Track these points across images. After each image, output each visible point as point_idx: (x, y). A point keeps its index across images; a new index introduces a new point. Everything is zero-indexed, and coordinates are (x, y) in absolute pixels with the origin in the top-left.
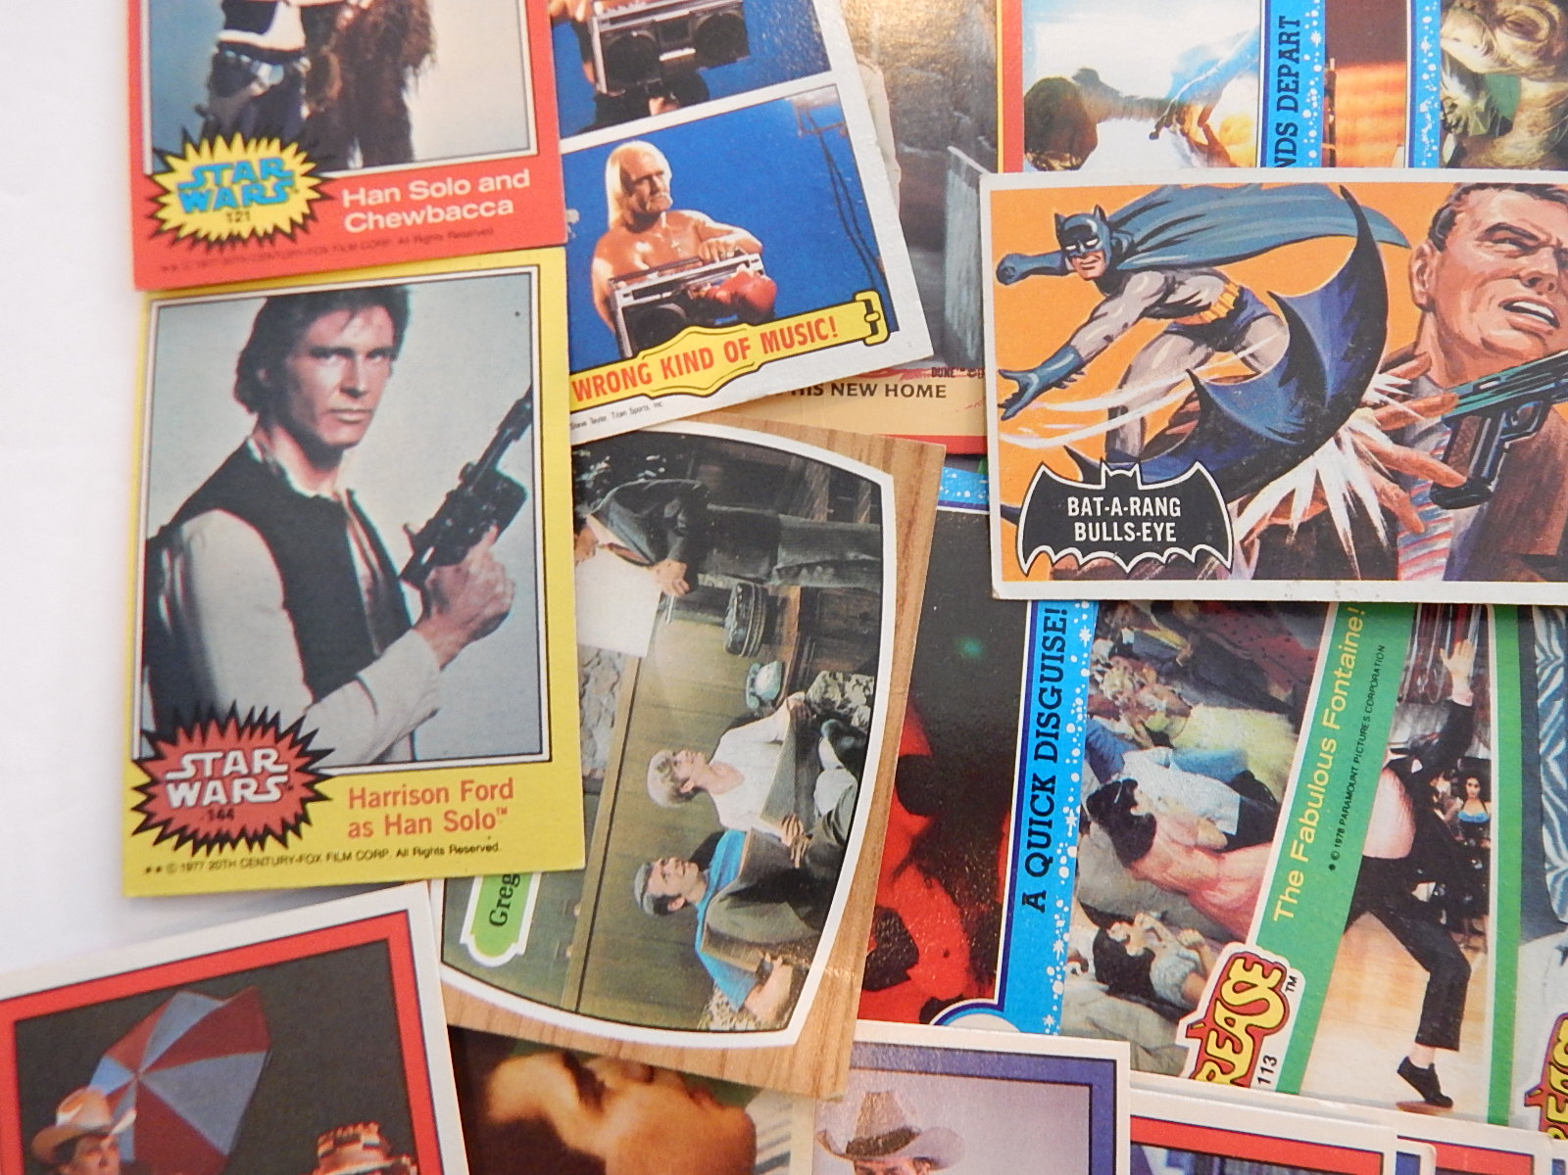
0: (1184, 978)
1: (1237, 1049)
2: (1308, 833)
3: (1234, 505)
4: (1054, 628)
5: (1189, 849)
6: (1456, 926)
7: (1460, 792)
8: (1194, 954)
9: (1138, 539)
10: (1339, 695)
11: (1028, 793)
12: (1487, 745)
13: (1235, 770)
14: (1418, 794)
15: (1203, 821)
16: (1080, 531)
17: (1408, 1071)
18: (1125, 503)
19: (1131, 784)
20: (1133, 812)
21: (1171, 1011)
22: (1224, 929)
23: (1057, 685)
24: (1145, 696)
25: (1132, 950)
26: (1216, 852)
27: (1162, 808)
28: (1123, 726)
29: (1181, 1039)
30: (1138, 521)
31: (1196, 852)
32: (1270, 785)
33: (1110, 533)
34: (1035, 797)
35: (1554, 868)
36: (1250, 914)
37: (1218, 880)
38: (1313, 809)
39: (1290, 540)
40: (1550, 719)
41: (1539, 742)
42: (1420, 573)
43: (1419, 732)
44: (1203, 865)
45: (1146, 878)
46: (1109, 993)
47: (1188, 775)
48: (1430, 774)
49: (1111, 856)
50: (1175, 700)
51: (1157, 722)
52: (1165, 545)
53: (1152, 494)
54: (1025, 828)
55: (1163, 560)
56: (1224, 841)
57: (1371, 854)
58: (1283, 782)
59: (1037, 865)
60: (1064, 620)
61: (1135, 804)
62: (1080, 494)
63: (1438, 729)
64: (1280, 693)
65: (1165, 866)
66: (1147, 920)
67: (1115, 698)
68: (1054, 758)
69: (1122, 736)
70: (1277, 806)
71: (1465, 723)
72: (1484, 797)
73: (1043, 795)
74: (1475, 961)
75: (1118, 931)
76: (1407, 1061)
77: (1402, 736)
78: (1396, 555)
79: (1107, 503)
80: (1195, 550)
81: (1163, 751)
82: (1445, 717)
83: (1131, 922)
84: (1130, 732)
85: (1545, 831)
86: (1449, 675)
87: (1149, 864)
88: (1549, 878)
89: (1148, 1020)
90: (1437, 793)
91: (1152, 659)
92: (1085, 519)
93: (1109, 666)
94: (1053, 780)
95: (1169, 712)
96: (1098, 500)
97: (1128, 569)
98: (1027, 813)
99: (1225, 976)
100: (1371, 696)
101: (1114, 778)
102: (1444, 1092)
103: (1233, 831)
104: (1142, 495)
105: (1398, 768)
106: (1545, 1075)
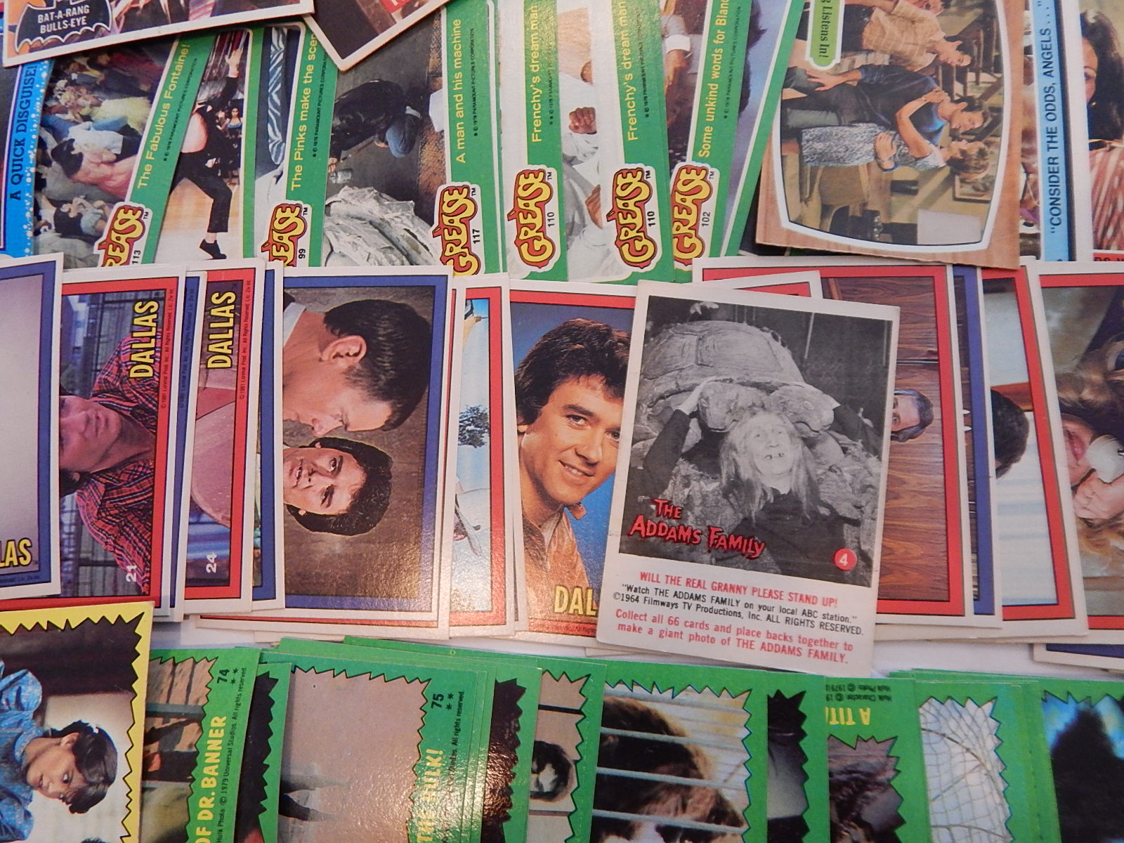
0: (96, 223)
1: (122, 251)
2: (154, 147)
3: (113, 3)
4: (31, 75)
5: (98, 165)
6: (225, 175)
7: (229, 116)
8: (101, 211)
9: (69, 27)
10: (173, 83)
11: (13, 147)
12: (243, 93)
13: (121, 125)
14: (209, 120)
15: (106, 151)
16: (43, 29)
17: (205, 246)
18: (64, 12)
19: (72, 140)
20: (73, 153)
21: (90, 239)
22: (114, 196)
23: (28, 99)
24: (81, 101)
25: (72, 215)
26: (111, 163)
27: (86, 148)
28: (69, 116)
29: (96, 251)
30: (69, 19)
31: (103, 166)
32: (137, 129)
33: (56, 27)
34: (15, 149)
35: (272, 141)
36: (127, 188)
37: (112, 176)
38: (157, 136)
39: (139, 13)
40: (275, 76)
41: (268, 88)
42: (199, 16)
43: (212, 93)
44: (106, 170)
45: (79, 181)
46: (62, 237)
47: (100, 132)
48: (215, 110)
49: (62, 175)
50: (94, 100)
51: (84, 112)
52: (82, 26)
53: (76, 6)
54: (11, 163)
55: (80, 33)
56: (115, 157)
57: (185, 151)
58: (143, 126)
59: (16, 179)
60: (35, 71)
61: (73, 149)
62: (43, 12)
63: (221, 90)
64: (144, 88)
65: (87, 174)
66: (78, 200)
67: (66, 104)
68: (25, 131)
69: (68, 121)
70: (140, 138)
71: (233, 85)
72: (240, 115)
73: (19, 147)
74: (234, 190)
75: (65, 208)
76: (204, 241)
77: (203, 97)
78: (188, 10)
79: (56, 14)
80: (95, 26)
81: (88, 123)
82: (224, 85)
83: (71, 202)
84: (73, 118)
85: (269, 126)
86: (228, 66)
87: (80, 175)
88: (270, 146)
89: (80, 245)
90: (217, 118)
91: (84, 83)
92: (45, 23)
93: (64, 91)
94: (24, 140)
95: (92, 106)
96: (52, 13)
97: (63, 41)
98: (12, 157)
99: (115, 218)
100: (188, 81)
101: (64, 139)
102: (222, 252)
103: (119, 152)
104: (71, 7)
105: (201, 112)
106: (270, 236)
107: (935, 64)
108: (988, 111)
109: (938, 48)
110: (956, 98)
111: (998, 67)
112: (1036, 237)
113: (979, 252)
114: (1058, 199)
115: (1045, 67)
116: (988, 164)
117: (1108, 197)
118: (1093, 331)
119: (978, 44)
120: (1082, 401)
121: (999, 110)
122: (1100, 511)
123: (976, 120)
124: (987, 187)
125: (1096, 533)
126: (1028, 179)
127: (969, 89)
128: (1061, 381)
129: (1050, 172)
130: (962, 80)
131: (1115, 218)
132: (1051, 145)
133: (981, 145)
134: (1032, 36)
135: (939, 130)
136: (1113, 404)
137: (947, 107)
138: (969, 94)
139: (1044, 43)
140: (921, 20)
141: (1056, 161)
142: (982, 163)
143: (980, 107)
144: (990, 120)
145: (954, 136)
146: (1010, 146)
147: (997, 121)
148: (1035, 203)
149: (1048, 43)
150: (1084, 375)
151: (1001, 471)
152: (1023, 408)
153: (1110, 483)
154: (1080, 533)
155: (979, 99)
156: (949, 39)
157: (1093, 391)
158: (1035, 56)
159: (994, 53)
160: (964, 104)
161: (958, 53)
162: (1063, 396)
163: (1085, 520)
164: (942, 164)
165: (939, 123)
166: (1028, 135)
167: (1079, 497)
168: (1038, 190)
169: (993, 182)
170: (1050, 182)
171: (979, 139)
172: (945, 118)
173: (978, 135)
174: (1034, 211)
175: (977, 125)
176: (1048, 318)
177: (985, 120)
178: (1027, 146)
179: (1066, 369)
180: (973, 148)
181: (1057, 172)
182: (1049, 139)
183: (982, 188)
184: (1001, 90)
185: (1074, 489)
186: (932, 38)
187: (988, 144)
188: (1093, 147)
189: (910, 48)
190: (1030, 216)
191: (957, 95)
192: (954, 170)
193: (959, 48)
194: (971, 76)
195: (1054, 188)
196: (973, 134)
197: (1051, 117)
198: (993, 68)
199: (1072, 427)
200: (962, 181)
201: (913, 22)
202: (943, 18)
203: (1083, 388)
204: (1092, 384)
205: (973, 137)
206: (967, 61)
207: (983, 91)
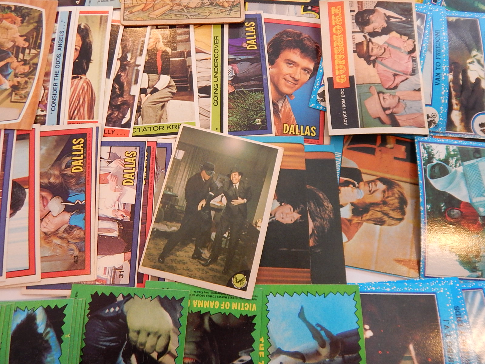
107: (13, 47)
108: (32, 65)
109: (16, 40)
110: (19, 60)
111: (39, 47)
112: (45, 116)
113: (16, 124)
114: (55, 100)
115: (59, 46)
116: (28, 87)
117: (77, 99)
118: (58, 153)
119: (33, 38)
120: (49, 183)
121: (37, 64)
122: (51, 228)
123: (26, 69)
124: (26, 97)
125: (48, 238)
126: (45, 92)
127: (25, 56)
128: (42, 175)
129: (54, 89)
130: (23, 53)
131: (79, 107)
132: (56, 78)
133: (26, 79)
134: (56, 34)
135: (10, 74)
136: (62, 183)
137: (15, 64)
138: (25, 58)
139: (60, 37)
140: (11, 29)
141: (57, 84)
142: (25, 86)
143: (29, 63)
144: (32, 68)
145: (16, 76)
146: (39, 79)
147: (35, 69)
148: (46, 102)
149: (62, 37)
150: (52, 172)
151: (11, 215)
152: (25, 187)
153: (56, 216)
154: (41, 238)
155: (29, 60)
156: (21, 36)
157: (54, 179)
158: (56, 42)
159: (39, 41)
160: (23, 63)
161: (24, 42)
162: (42, 181)
163: (45, 233)
164: (8, 87)
165: (10, 70)
166: (47, 74)
167: (43, 223)
168: (48, 97)
169: (28, 94)
170: (53, 93)
171: (26, 77)
172: (13, 69)
173: (25, 75)
174: (45, 106)
175: (26, 71)
176: (41, 149)
177: (30, 68)
178: (46, 79)
179: (45, 170)
180: (22, 80)
181: (57, 89)
182: (55, 76)
183: (23, 97)
184: (38, 57)
185: (42, 220)
186: (14, 36)
187: (29, 79)
188: (73, 78)
189: (4, 40)
190: (43, 107)
191: (20, 59)
192: (13, 90)
193: (25, 40)
194: (27, 51)
195: (54, 95)
196: (24, 75)
197: (57, 66)
198: (37, 48)
199: (44, 194)
200: (16, 94)
201: (7, 29)
202: (20, 28)
203: (51, 177)
204: (54, 175)
205: (23, 76)
206: (27, 44)
207: (31, 57)
